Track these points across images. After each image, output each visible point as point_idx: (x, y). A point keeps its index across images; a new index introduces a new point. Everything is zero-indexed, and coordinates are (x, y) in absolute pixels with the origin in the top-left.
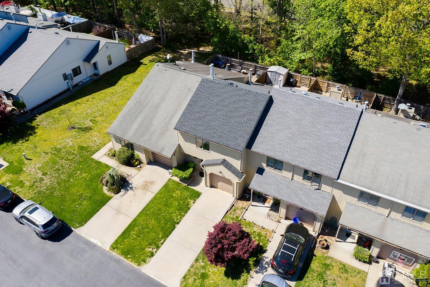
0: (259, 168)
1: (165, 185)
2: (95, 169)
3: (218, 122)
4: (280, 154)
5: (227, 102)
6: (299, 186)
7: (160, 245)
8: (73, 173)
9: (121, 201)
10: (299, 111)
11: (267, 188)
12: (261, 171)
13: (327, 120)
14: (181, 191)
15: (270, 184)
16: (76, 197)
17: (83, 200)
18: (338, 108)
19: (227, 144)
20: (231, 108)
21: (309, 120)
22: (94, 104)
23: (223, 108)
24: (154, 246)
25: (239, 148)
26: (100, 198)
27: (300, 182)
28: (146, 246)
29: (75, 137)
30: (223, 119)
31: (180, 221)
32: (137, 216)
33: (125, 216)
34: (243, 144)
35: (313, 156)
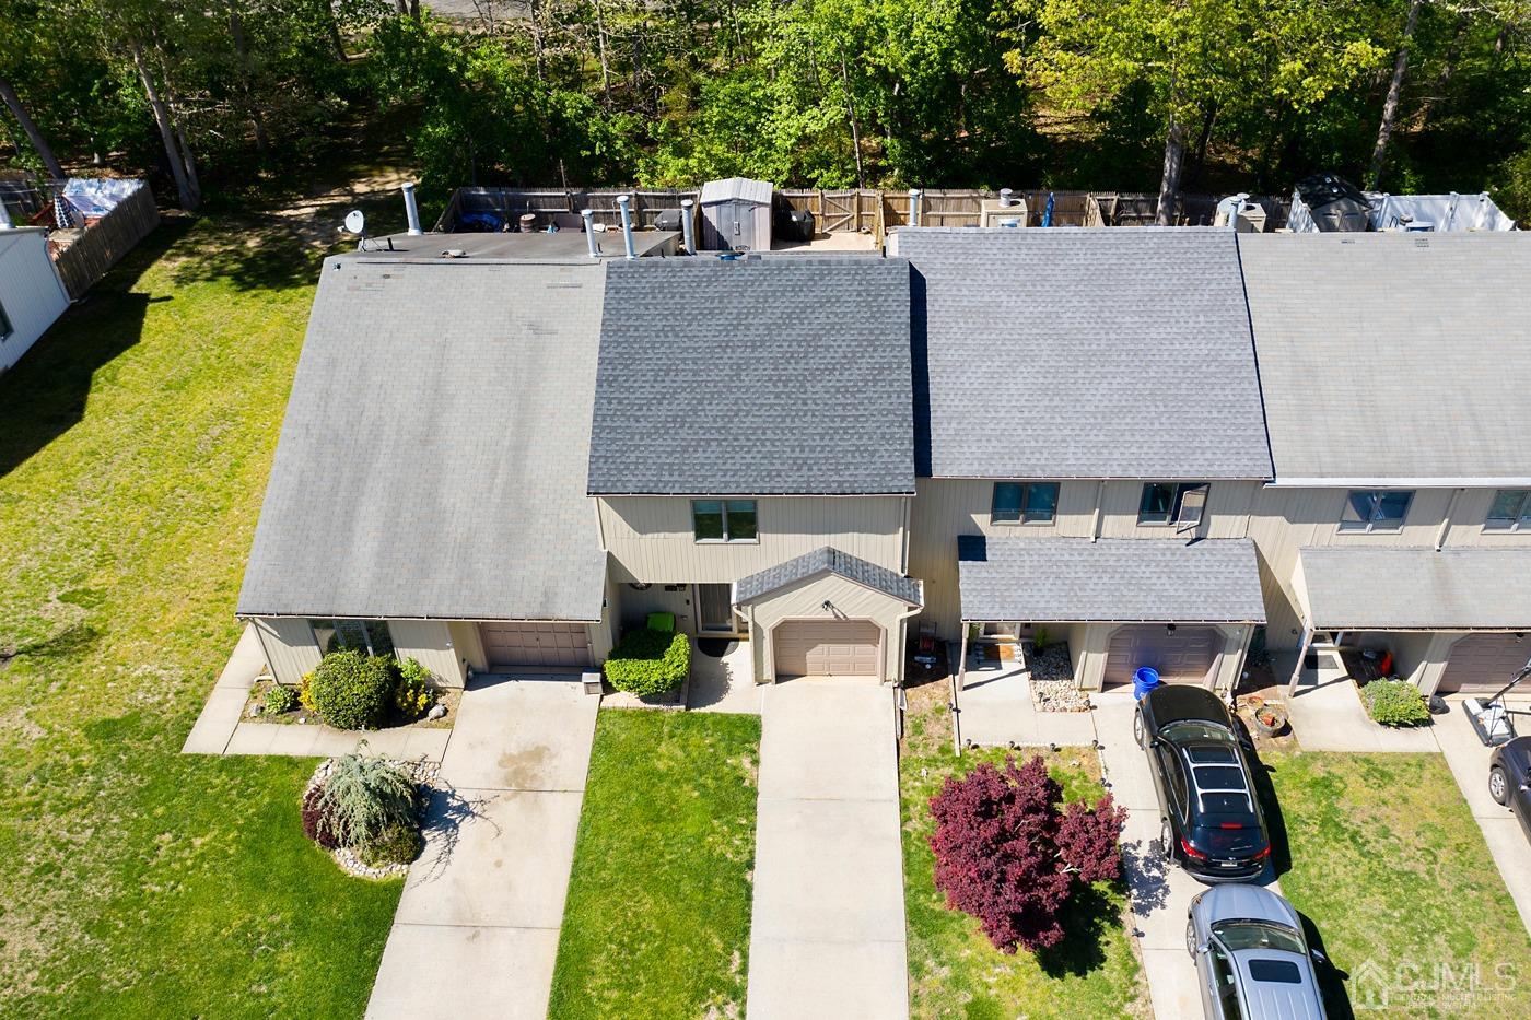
0: (960, 538)
1: (596, 744)
2: (240, 794)
3: (762, 412)
4: (1045, 455)
5: (761, 328)
6: (1131, 551)
7: (738, 979)
8: (138, 855)
9: (456, 881)
10: (1031, 288)
11: (1027, 599)
12: (973, 547)
13: (1140, 292)
14: (675, 739)
15: (1032, 582)
16: (228, 954)
17: (273, 950)
18: (1155, 240)
19: (840, 484)
20: (785, 344)
21: (1083, 310)
22: (34, 524)
23: (756, 354)
24: (719, 993)
25: (895, 483)
26: (350, 906)
27: (1126, 536)
28: (687, 1010)
29: (39, 696)
30: (777, 396)
31: (752, 852)
32: (567, 912)
33: (512, 932)
34: (903, 462)
35: (1157, 426)
